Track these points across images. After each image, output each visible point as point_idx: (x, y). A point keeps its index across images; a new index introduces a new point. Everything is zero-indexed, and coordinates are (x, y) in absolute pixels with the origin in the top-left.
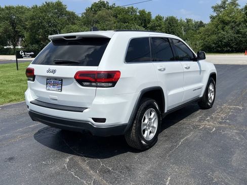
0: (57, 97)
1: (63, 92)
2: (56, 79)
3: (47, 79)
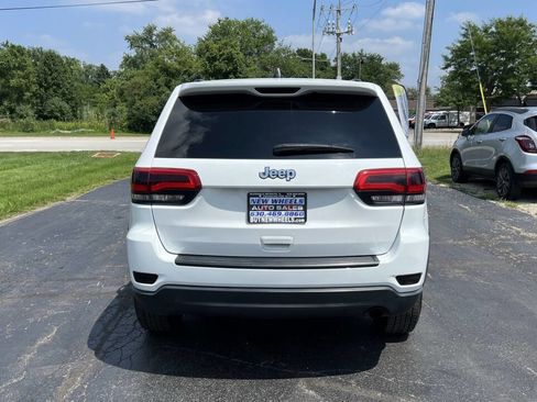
0: (289, 238)
1: (310, 225)
2: (283, 192)
3: (249, 196)
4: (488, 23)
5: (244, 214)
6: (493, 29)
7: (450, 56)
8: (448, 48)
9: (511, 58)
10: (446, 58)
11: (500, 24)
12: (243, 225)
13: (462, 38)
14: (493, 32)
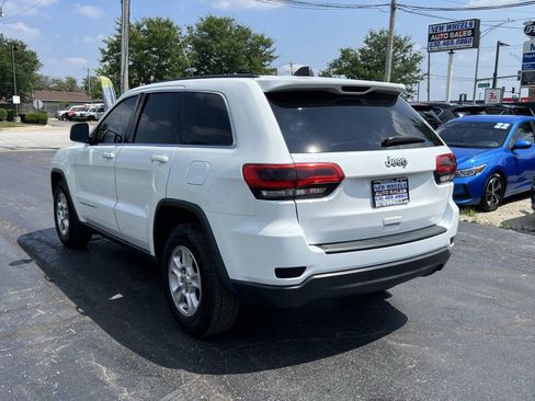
1: (412, 204)
2: (394, 178)
3: (373, 183)
4: (140, 21)
5: (369, 201)
6: (145, 27)
7: (107, 50)
8: (105, 41)
9: (164, 57)
10: (103, 51)
11: (150, 23)
12: (369, 210)
13: (117, 33)
14: (144, 31)
